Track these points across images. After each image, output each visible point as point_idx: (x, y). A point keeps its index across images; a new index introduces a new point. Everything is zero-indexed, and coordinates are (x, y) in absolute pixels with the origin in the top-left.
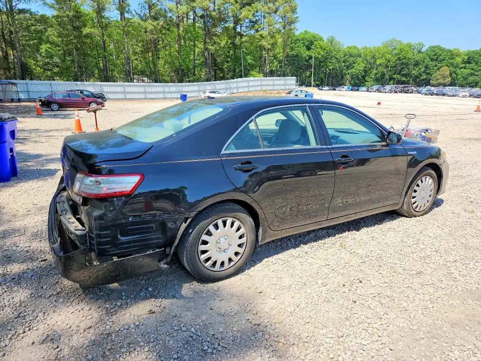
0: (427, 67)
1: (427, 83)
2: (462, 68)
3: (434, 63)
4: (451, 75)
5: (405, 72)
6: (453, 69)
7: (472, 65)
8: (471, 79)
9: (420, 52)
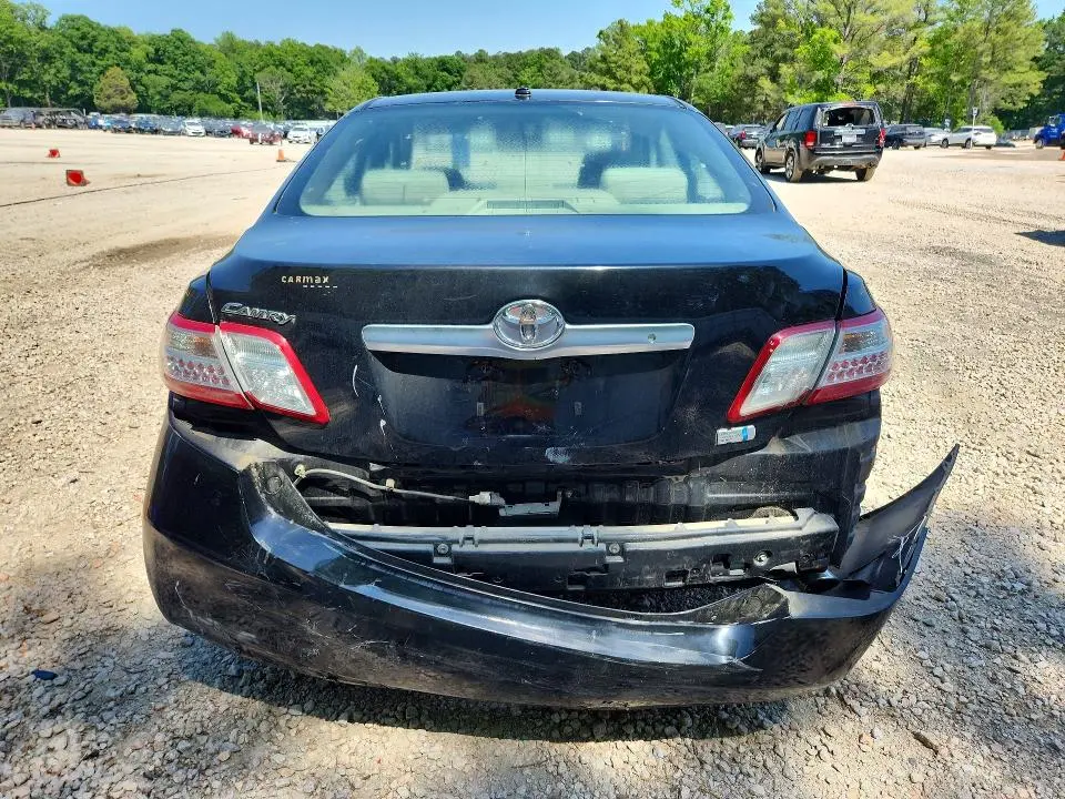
0: (73, 65)
1: (87, 104)
2: (149, 72)
3: (88, 58)
4: (133, 86)
5: (25, 77)
6: (135, 75)
7: (168, 67)
8: (176, 97)
9: (42, 28)
